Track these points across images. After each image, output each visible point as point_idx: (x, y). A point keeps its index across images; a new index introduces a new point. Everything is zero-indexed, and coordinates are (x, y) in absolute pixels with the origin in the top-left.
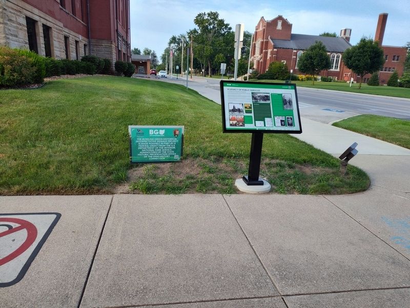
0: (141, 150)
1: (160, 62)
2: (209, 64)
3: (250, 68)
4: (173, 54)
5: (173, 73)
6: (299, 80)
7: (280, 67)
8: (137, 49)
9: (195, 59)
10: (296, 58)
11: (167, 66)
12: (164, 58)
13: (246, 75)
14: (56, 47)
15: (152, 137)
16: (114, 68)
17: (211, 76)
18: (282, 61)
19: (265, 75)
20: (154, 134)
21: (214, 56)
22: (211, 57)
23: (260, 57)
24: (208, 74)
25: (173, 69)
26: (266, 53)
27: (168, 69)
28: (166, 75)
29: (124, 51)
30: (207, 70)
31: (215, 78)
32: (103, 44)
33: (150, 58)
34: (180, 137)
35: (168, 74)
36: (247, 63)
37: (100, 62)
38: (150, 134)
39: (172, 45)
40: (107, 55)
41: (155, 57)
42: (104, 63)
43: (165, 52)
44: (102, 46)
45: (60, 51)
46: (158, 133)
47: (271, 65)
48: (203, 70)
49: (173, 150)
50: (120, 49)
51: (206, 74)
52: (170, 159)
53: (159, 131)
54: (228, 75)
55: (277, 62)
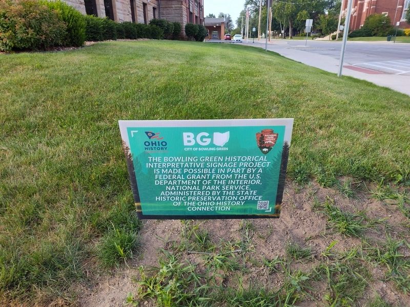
0: (162, 188)
1: (235, 26)
2: (290, 23)
3: (341, 24)
4: (250, 16)
5: (249, 38)
6: (405, 35)
7: (381, 21)
8: (212, 15)
9: (274, 20)
10: (402, 8)
11: (242, 30)
12: (239, 22)
13: (335, 33)
14: (119, 9)
15: (190, 154)
16: (184, 33)
17: (291, 38)
18: (383, 13)
19: (359, 32)
20: (197, 145)
21: (296, 14)
22: (293, 16)
23: (353, 10)
24: (288, 35)
25: (249, 33)
26: (362, 5)
27: (244, 34)
28: (242, 40)
29: (196, 13)
30: (287, 31)
31: (297, 39)
32: (173, 6)
33: (225, 20)
34: (277, 151)
35: (243, 38)
36: (337, 19)
37: (169, 25)
38: (186, 143)
39: (249, 6)
40: (177, 18)
41: (230, 21)
42: (174, 27)
43: (241, 15)
44: (172, 7)
45: (124, 14)
46: (208, 141)
47: (367, 19)
48: (283, 32)
49: (253, 187)
50: (191, 10)
51: (286, 35)
52: (245, 210)
53: (211, 137)
54: (312, 35)
55: (377, 15)
